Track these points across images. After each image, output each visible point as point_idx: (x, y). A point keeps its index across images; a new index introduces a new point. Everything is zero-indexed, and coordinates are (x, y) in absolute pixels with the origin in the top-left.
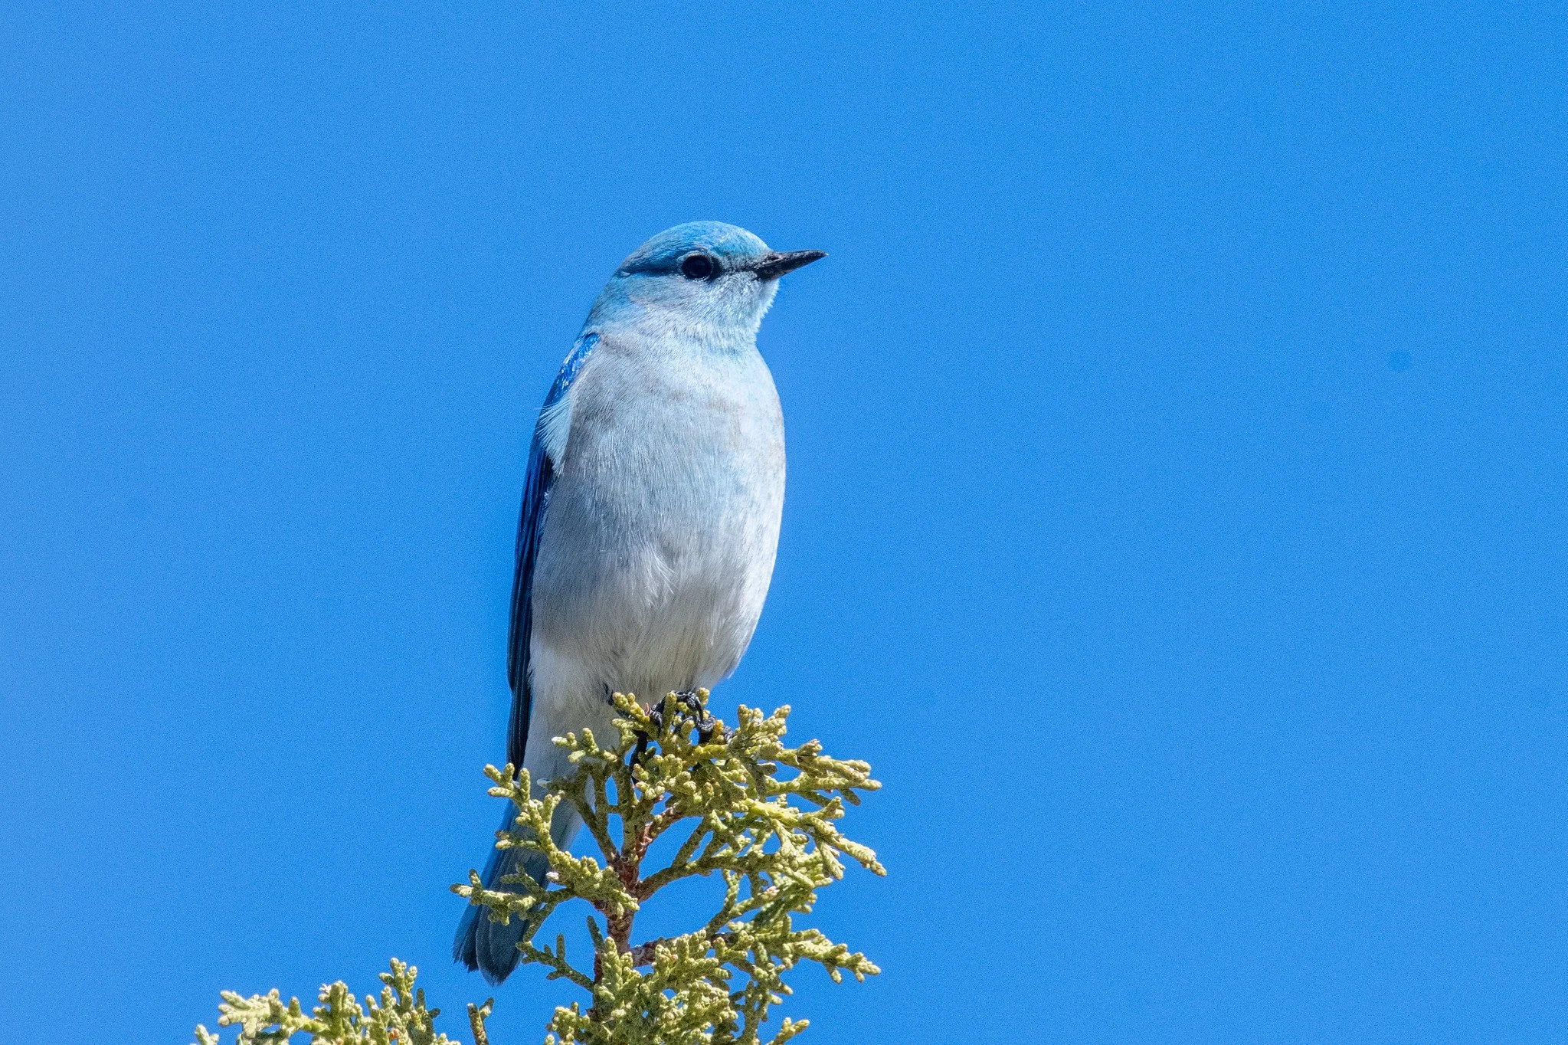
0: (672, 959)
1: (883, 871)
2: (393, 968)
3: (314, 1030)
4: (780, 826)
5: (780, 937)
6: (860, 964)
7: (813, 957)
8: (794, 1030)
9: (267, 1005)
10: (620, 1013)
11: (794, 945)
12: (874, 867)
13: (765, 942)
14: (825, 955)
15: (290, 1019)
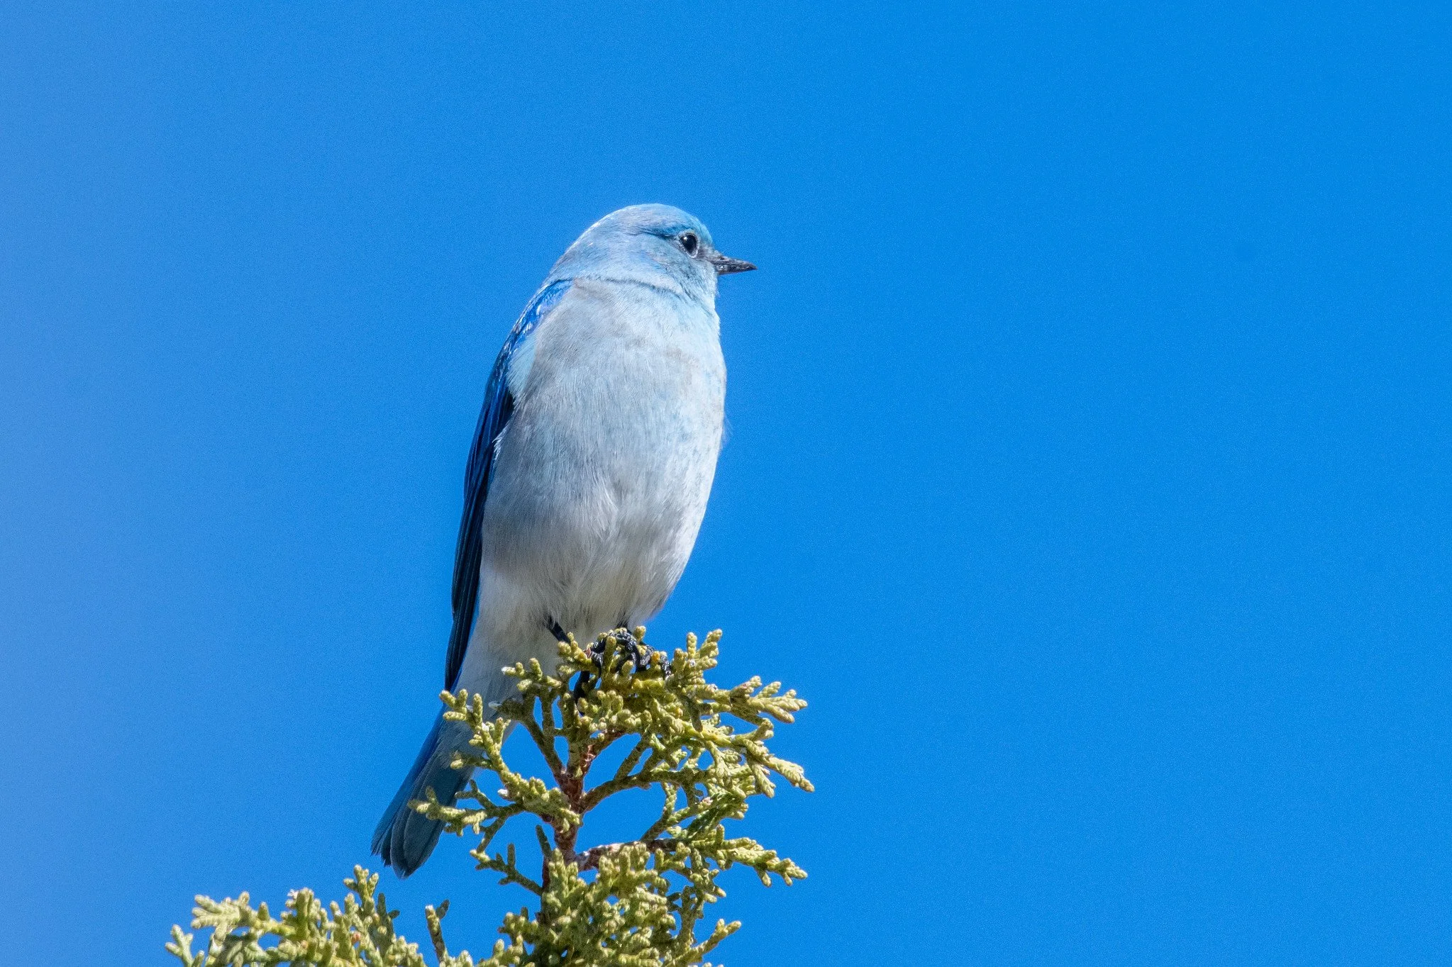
0: (614, 871)
1: (811, 787)
2: (356, 875)
3: (281, 933)
4: (714, 747)
5: (714, 844)
6: (789, 869)
7: (745, 862)
8: (727, 931)
9: (237, 910)
10: (566, 920)
11: (727, 852)
12: (803, 784)
13: (701, 849)
14: (756, 860)
15: (258, 923)
